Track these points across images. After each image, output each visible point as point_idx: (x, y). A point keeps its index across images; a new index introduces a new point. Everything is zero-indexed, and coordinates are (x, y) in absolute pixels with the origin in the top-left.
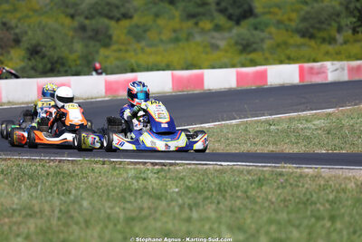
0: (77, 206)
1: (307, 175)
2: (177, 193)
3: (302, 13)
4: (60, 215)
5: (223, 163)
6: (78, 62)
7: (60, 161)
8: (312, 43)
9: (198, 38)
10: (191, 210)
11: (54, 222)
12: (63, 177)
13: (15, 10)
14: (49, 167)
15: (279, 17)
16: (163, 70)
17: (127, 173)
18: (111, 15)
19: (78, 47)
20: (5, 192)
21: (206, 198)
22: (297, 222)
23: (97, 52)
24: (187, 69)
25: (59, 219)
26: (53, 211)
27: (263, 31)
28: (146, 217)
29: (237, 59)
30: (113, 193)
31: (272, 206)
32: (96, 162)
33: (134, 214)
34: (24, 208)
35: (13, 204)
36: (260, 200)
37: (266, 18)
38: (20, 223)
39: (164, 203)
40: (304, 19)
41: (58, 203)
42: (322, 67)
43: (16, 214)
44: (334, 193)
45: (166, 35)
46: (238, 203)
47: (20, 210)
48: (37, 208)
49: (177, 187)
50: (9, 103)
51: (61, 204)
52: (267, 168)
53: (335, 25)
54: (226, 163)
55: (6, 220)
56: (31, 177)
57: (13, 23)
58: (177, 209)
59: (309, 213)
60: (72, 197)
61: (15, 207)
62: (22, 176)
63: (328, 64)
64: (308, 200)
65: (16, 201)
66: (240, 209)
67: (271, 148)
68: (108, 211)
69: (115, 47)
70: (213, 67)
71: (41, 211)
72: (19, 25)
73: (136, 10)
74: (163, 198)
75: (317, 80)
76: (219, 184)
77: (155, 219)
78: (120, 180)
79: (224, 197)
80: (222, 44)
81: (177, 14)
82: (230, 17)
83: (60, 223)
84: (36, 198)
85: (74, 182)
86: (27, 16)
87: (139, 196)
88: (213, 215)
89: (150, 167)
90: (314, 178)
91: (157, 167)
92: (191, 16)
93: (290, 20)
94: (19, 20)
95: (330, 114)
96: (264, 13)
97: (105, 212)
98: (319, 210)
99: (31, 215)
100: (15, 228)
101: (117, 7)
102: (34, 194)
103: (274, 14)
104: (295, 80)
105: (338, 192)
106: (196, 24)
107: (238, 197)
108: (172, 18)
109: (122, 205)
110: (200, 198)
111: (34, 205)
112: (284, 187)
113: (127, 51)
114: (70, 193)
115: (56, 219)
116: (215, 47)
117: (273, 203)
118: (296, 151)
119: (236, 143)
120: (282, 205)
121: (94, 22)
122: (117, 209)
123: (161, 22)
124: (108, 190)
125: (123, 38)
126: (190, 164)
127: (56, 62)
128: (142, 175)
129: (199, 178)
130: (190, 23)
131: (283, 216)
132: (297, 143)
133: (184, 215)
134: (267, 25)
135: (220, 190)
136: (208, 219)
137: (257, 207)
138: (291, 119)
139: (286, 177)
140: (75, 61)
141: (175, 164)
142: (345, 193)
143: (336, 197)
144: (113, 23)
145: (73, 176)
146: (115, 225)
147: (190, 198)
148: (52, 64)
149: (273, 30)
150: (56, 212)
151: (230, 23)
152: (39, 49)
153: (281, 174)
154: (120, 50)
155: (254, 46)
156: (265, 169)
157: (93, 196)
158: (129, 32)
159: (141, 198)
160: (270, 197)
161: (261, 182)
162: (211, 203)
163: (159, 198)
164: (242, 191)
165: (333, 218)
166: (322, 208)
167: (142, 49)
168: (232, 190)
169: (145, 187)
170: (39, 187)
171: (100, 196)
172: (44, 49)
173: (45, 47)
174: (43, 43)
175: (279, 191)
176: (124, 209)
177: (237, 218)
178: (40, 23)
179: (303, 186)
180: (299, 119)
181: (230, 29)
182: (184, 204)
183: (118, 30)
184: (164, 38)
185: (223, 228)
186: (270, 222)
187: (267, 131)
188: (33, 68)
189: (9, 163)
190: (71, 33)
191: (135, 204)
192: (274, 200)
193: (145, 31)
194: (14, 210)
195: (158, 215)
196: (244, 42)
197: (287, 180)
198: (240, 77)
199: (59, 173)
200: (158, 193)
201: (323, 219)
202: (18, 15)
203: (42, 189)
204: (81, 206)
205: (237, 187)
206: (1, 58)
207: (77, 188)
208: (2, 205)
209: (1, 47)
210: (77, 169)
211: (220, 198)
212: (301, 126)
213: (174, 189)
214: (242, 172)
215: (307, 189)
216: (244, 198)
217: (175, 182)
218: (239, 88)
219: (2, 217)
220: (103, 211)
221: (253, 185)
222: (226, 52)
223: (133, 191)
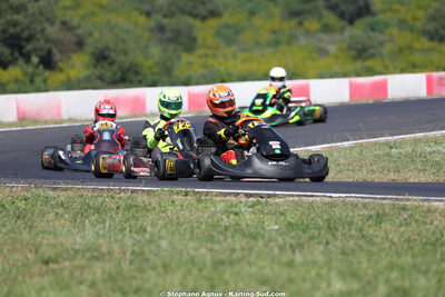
0: (153, 247)
1: (436, 210)
2: (277, 230)
3: (431, 11)
4: (132, 257)
5: (333, 195)
6: (155, 70)
7: (133, 191)
8: (443, 47)
9: (303, 41)
10: (294, 252)
11: (126, 266)
12: (137, 211)
13: (77, 6)
14: (120, 198)
15: (401, 16)
16: (260, 79)
17: (215, 206)
18: (195, 12)
19: (156, 51)
20: (66, 229)
21: (312, 238)
22: (424, 268)
23: (179, 58)
25: (131, 262)
26: (124, 253)
27: (382, 32)
28: (238, 261)
29: (350, 67)
30: (197, 231)
31: (393, 248)
32: (177, 193)
33: (223, 257)
34: (89, 249)
35: (75, 244)
36: (378, 240)
38: (82, 268)
39: (261, 243)
40: (433, 19)
41: (129, 242)
43: (79, 256)
45: (265, 36)
46: (351, 243)
47: (84, 251)
48: (104, 249)
49: (276, 224)
50: (70, 120)
51: (134, 244)
52: (387, 201)
54: (337, 195)
55: (67, 263)
56: (97, 210)
57: (75, 21)
58: (276, 251)
59: (439, 256)
60: (148, 236)
61: (77, 247)
62: (85, 211)
64: (437, 240)
65: (79, 240)
66: (353, 251)
67: (392, 176)
68: (192, 252)
69: (200, 52)
70: (321, 76)
71: (110, 253)
72: (83, 24)
73: (226, 7)
74: (259, 238)
76: (328, 220)
77: (249, 263)
78: (207, 214)
79: (334, 236)
80: (332, 49)
81: (277, 11)
82: (341, 16)
83: (132, 267)
85: (151, 216)
86: (93, 14)
87: (229, 234)
89: (243, 199)
91: (251, 199)
92: (294, 14)
93: (415, 18)
94: (83, 18)
96: (383, 11)
97: (188, 254)
99: (97, 258)
100: (77, 273)
101: (203, 4)
102: (101, 232)
103: (397, 11)
104: (422, 93)
106: (300, 23)
107: (351, 236)
108: (270, 16)
109: (209, 245)
110: (304, 237)
111: (100, 245)
112: (408, 224)
113: (215, 56)
114: (145, 231)
115: (127, 263)
116: (323, 52)
117: (394, 244)
118: (423, 180)
119: (349, 170)
120: (406, 246)
121: (174, 21)
122: (203, 251)
123: (257, 21)
124: (192, 227)
125: (210, 40)
126: (292, 196)
127: (129, 70)
128: (234, 209)
129: (303, 213)
130: (293, 22)
131: (407, 260)
132: (424, 170)
133: (285, 259)
134: (387, 25)
135: (329, 226)
136: (314, 263)
137: (375, 249)
138: (416, 141)
139: (410, 212)
140: (151, 68)
141: (275, 196)
144: (197, 23)
145: (148, 210)
146: (201, 270)
147: (293, 237)
148: (123, 72)
149: (394, 31)
150: (128, 254)
151: (343, 23)
152: (106, 53)
153: (404, 208)
154: (206, 56)
155: (372, 51)
156: (385, 202)
157: (173, 233)
158: (218, 34)
159: (233, 236)
160: (390, 236)
161: (379, 218)
162: (318, 243)
163: (254, 237)
164: (356, 229)
167: (234, 56)
168: (344, 228)
169: (237, 224)
170: (107, 224)
171: (181, 235)
172: (113, 55)
173: (115, 51)
174: (112, 46)
175: (402, 229)
176: (211, 250)
177: (351, 262)
178: (109, 22)
179: (432, 223)
180: (427, 141)
181: (342, 30)
182: (285, 244)
183: (205, 31)
184: (261, 40)
185: (333, 275)
186: (391, 267)
187: (388, 155)
188: (100, 78)
189: (71, 193)
190: (146, 35)
191: (225, 245)
192: (396, 240)
193: (237, 33)
194: (76, 252)
195: (253, 258)
196: (360, 46)
197: (411, 215)
198: (354, 89)
199: (132, 206)
200: (253, 230)
202: (81, 12)
203: (110, 226)
204: (158, 246)
205: (350, 224)
206: (60, 65)
207: (154, 225)
208: (62, 245)
209: (61, 51)
210: (154, 201)
211: (330, 237)
212: (429, 150)
213: (273, 226)
214: (357, 205)
215: (437, 226)
216: (359, 238)
217: (274, 218)
218: (353, 103)
219: (61, 260)
220: (185, 254)
221: (370, 222)
222: (337, 57)
223: (223, 228)
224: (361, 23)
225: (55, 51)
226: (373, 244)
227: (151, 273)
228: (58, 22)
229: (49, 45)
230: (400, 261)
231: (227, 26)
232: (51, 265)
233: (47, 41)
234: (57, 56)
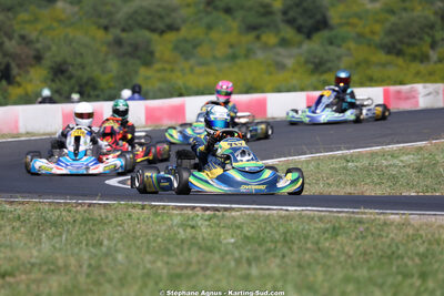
0: (110, 260)
1: (392, 223)
2: (233, 244)
3: (388, 25)
4: (89, 271)
5: (289, 208)
6: (112, 84)
7: (90, 205)
8: (400, 61)
9: (260, 55)
10: (249, 262)
11: (82, 279)
12: (93, 225)
13: (36, 20)
14: (77, 212)
17: (172, 220)
18: (154, 26)
19: (114, 66)
20: (22, 244)
21: (268, 251)
22: (380, 281)
23: (136, 72)
24: (247, 92)
25: (88, 275)
26: (81, 266)
27: (339, 46)
28: (195, 274)
29: (308, 80)
30: (154, 244)
31: (349, 261)
32: (134, 207)
33: (179, 270)
34: (46, 263)
35: (31, 257)
36: (334, 253)
37: (344, 31)
38: (38, 281)
39: (217, 257)
40: (390, 32)
41: (85, 256)
42: (412, 90)
43: (36, 270)
44: (426, 244)
45: (222, 51)
46: (307, 256)
47: (40, 265)
48: (61, 263)
49: (233, 236)
50: (27, 133)
51: (90, 258)
52: (344, 213)
53: (428, 40)
54: (293, 208)
55: (23, 277)
56: (54, 224)
57: (33, 36)
58: (233, 264)
59: (394, 269)
60: (104, 249)
61: (33, 260)
62: (43, 224)
63: (419, 87)
64: (393, 253)
65: (35, 253)
66: (309, 264)
67: (349, 190)
68: (148, 266)
69: (157, 66)
70: (279, 91)
71: (66, 266)
72: (41, 38)
73: (184, 21)
74: (216, 251)
75: (406, 106)
76: (285, 233)
77: (205, 276)
78: (164, 228)
79: (290, 249)
80: (290, 62)
81: (235, 25)
82: (299, 30)
83: (89, 281)
84: (60, 249)
85: (108, 230)
86: (50, 28)
87: (186, 247)
88: (277, 271)
89: (200, 213)
90: (401, 226)
91: (208, 212)
92: (252, 28)
93: (373, 33)
94: (41, 32)
95: (421, 148)
97: (145, 267)
98: (406, 265)
99: (53, 272)
100: (33, 287)
101: (161, 17)
102: (57, 245)
103: (354, 26)
105: (430, 243)
106: (258, 38)
107: (307, 249)
108: (228, 30)
109: (165, 258)
110: (261, 250)
111: (57, 259)
112: (364, 237)
113: (172, 71)
114: (101, 244)
115: (84, 276)
116: (281, 67)
117: (350, 257)
118: (379, 193)
120: (361, 259)
121: (131, 35)
122: (159, 264)
123: (214, 35)
124: (148, 241)
125: (168, 54)
126: (248, 209)
127: (86, 84)
128: (190, 223)
129: (259, 227)
130: (251, 36)
131: (363, 273)
132: (380, 184)
133: (241, 272)
134: (344, 39)
135: (285, 241)
136: (270, 276)
137: (331, 262)
138: (373, 154)
139: (366, 225)
140: (107, 83)
141: (233, 209)
142: (439, 244)
143: (428, 250)
144: (155, 37)
145: (105, 224)
146: (157, 284)
147: (249, 251)
148: (81, 87)
149: (352, 45)
150: (85, 266)
151: (299, 37)
152: (64, 67)
153: (360, 222)
154: (164, 70)
155: (329, 65)
156: (340, 215)
157: (129, 247)
158: (176, 48)
159: (189, 250)
160: (346, 249)
161: (336, 231)
162: (275, 256)
163: (210, 250)
164: (313, 243)
165: (423, 276)
166: (410, 263)
167: (192, 70)
168: (300, 241)
169: (194, 238)
170: (64, 237)
171: (138, 248)
172: (71, 68)
174: (69, 60)
175: (358, 242)
176: (167, 263)
177: (306, 275)
178: (66, 36)
179: (387, 237)
180: (383, 154)
181: (299, 44)
182: (241, 257)
183: (163, 45)
184: (218, 54)
185: (289, 287)
186: (347, 280)
187: (345, 168)
188: (58, 92)
189: (27, 207)
190: (104, 49)
191: (181, 258)
192: (351, 253)
193: (195, 47)
194: (33, 265)
195: (209, 270)
196: (317, 60)
197: (367, 228)
199: (89, 220)
200: (209, 244)
201: (412, 276)
202: (40, 26)
203: (66, 239)
204: (115, 260)
205: (306, 237)
206: (18, 79)
207: (110, 239)
208: (18, 258)
209: (19, 66)
210: (111, 215)
211: (285, 250)
212: (385, 163)
213: (229, 240)
214: (313, 218)
215: (392, 239)
216: (314, 251)
217: (231, 231)
219: (17, 273)
220: (141, 267)
221: (326, 235)
222: (294, 71)
223: (179, 242)
224: (319, 37)
225: (13, 65)
226: (329, 257)
227: (107, 287)
228: (16, 36)
229: (7, 59)
230: (356, 274)
231: (185, 40)
232: (8, 279)
233: (5, 55)
234: (15, 71)
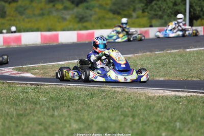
1: (118, 92)
2: (45, 101)
5: (70, 84)
8: (119, 17)
9: (55, 14)
10: (54, 110)
15: (100, 2)
17: (17, 89)
21: (62, 104)
22: (113, 118)
24: (49, 31)
27: (91, 10)
28: (28, 114)
29: (76, 26)
30: (9, 100)
31: (99, 109)
33: (21, 112)
36: (92, 105)
39: (38, 106)
40: (114, 4)
44: (134, 102)
45: (37, 12)
46: (80, 106)
49: (45, 97)
52: (95, 87)
53: (132, 7)
54: (72, 84)
58: (46, 110)
59: (120, 113)
64: (119, 106)
66: (81, 110)
68: (7, 110)
69: (7, 18)
70: (64, 30)
74: (38, 103)
76: (69, 96)
77: (33, 115)
78: (13, 93)
79: (72, 103)
80: (68, 17)
82: (73, 2)
89: (30, 86)
90: (122, 93)
91: (33, 86)
92: (51, 1)
93: (107, 4)
95: (130, 58)
97: (5, 111)
98: (125, 111)
105: (136, 101)
106: (54, 6)
107: (79, 103)
108: (40, 2)
109: (15, 107)
110: (58, 104)
112: (105, 98)
113: (15, 20)
116: (64, 19)
117: (99, 107)
120: (104, 108)
122: (12, 109)
123: (34, 4)
125: (12, 13)
126: (52, 85)
128: (25, 91)
129: (57, 93)
130: (51, 5)
131: (105, 115)
133: (50, 114)
134: (93, 7)
135: (69, 99)
136: (63, 115)
137: (90, 110)
141: (44, 84)
142: (140, 102)
143: (135, 104)
144: (7, 5)
146: (11, 118)
147: (53, 104)
149: (97, 10)
151: (73, 6)
153: (103, 91)
154: (11, 20)
155: (86, 19)
158: (16, 10)
159: (25, 103)
160: (97, 104)
161: (92, 95)
162: (64, 106)
163: (35, 103)
164: (82, 100)
165: (133, 116)
166: (127, 110)
167: (23, 20)
168: (76, 100)
169: (27, 97)
171: (2, 102)
175: (103, 101)
176: (16, 109)
177: (80, 115)
179: (116, 98)
181: (73, 9)
182: (49, 107)
183: (10, 9)
185: (72, 121)
186: (98, 118)
191: (22, 107)
192: (100, 105)
193: (25, 10)
195: (35, 113)
196: (81, 16)
197: (107, 94)
198: (79, 36)
200: (34, 100)
201: (128, 116)
205: (79, 98)
211: (70, 104)
213: (43, 99)
214: (82, 89)
215: (118, 99)
216: (83, 104)
217: (44, 95)
218: (79, 42)
221: (88, 97)
222: (70, 21)
223: (20, 99)
224: (82, 6)
226: (89, 107)
230: (102, 115)
231: (21, 6)
